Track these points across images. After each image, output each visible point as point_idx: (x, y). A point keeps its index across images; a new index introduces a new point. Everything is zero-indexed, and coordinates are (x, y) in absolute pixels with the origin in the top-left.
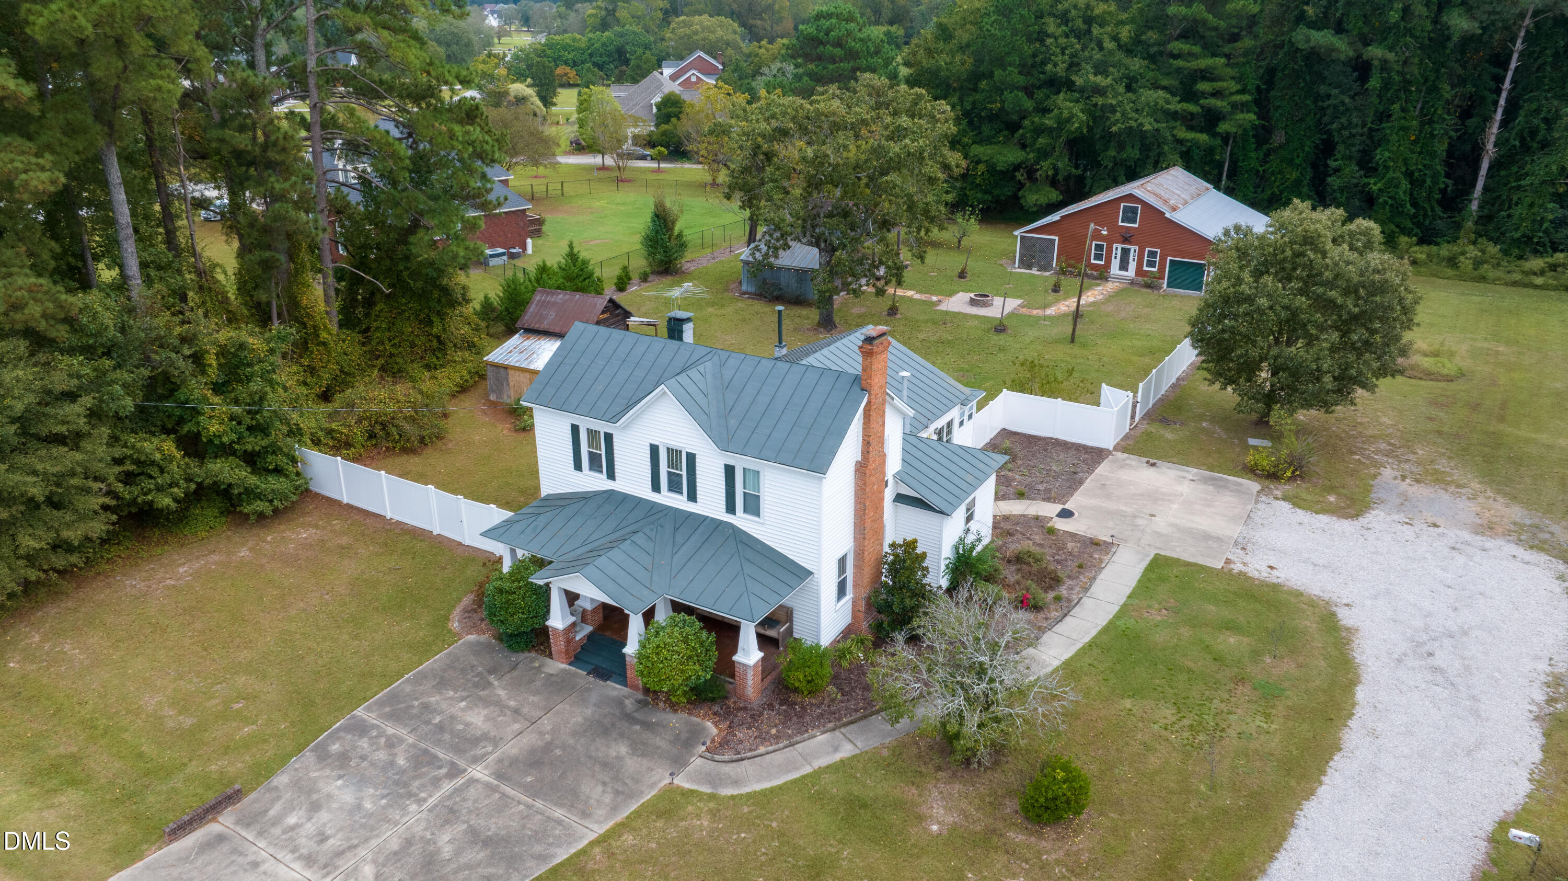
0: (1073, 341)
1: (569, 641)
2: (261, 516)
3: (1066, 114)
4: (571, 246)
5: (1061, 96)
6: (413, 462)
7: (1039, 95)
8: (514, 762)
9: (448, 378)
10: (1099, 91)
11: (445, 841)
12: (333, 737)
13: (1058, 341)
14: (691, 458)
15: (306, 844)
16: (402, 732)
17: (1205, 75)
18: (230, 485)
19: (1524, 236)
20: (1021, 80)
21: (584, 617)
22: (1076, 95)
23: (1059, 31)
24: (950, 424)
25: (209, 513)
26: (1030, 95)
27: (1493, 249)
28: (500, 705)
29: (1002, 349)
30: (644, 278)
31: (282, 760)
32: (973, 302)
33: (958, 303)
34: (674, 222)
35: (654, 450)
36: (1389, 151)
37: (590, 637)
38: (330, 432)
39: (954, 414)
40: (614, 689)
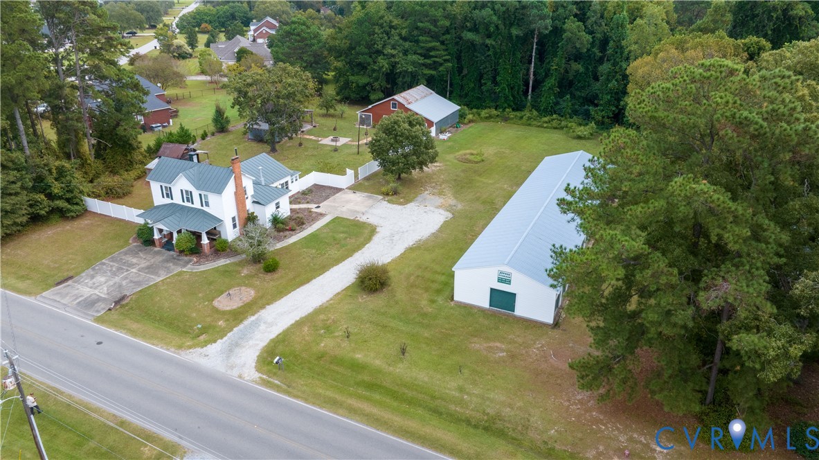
1: (160, 242)
2: (73, 217)
3: (381, 65)
4: (181, 124)
5: (380, 58)
6: (121, 201)
7: (373, 57)
8: (143, 268)
9: (133, 174)
10: (393, 56)
11: (124, 283)
12: (96, 266)
14: (191, 192)
15: (90, 285)
16: (114, 264)
17: (433, 49)
18: (62, 208)
20: (366, 51)
21: (165, 236)
22: (385, 57)
23: (379, 32)
24: (287, 182)
25: (56, 217)
28: (141, 258)
30: (213, 134)
31: (83, 271)
32: (332, 140)
33: (327, 141)
34: (224, 113)
35: (182, 191)
36: (501, 77)
37: (167, 241)
38: (93, 192)
39: (289, 179)
40: (172, 253)
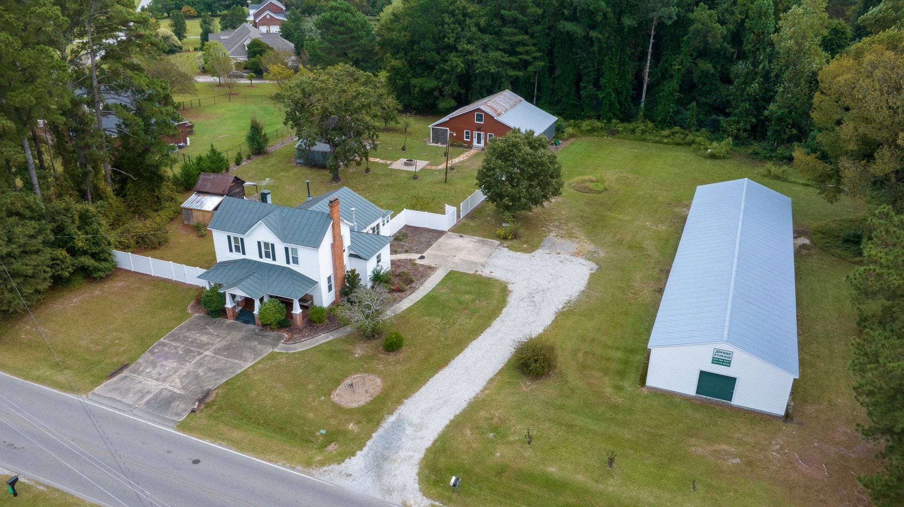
0: (446, 182)
1: (233, 312)
2: (101, 278)
3: (454, 64)
4: (212, 146)
5: (452, 54)
6: (157, 252)
7: (443, 53)
9: (164, 215)
10: (470, 53)
11: (200, 371)
12: (154, 348)
13: (440, 182)
14: (273, 245)
15: (155, 377)
18: (89, 266)
19: (662, 119)
20: (434, 46)
22: (459, 54)
24: (378, 225)
25: (79, 278)
26: (438, 53)
27: (650, 125)
28: (212, 334)
29: (414, 188)
31: (140, 355)
32: (404, 164)
33: (398, 164)
34: (261, 129)
35: (259, 243)
36: (605, 79)
37: (241, 311)
38: (120, 242)
39: (380, 221)
40: (251, 326)
